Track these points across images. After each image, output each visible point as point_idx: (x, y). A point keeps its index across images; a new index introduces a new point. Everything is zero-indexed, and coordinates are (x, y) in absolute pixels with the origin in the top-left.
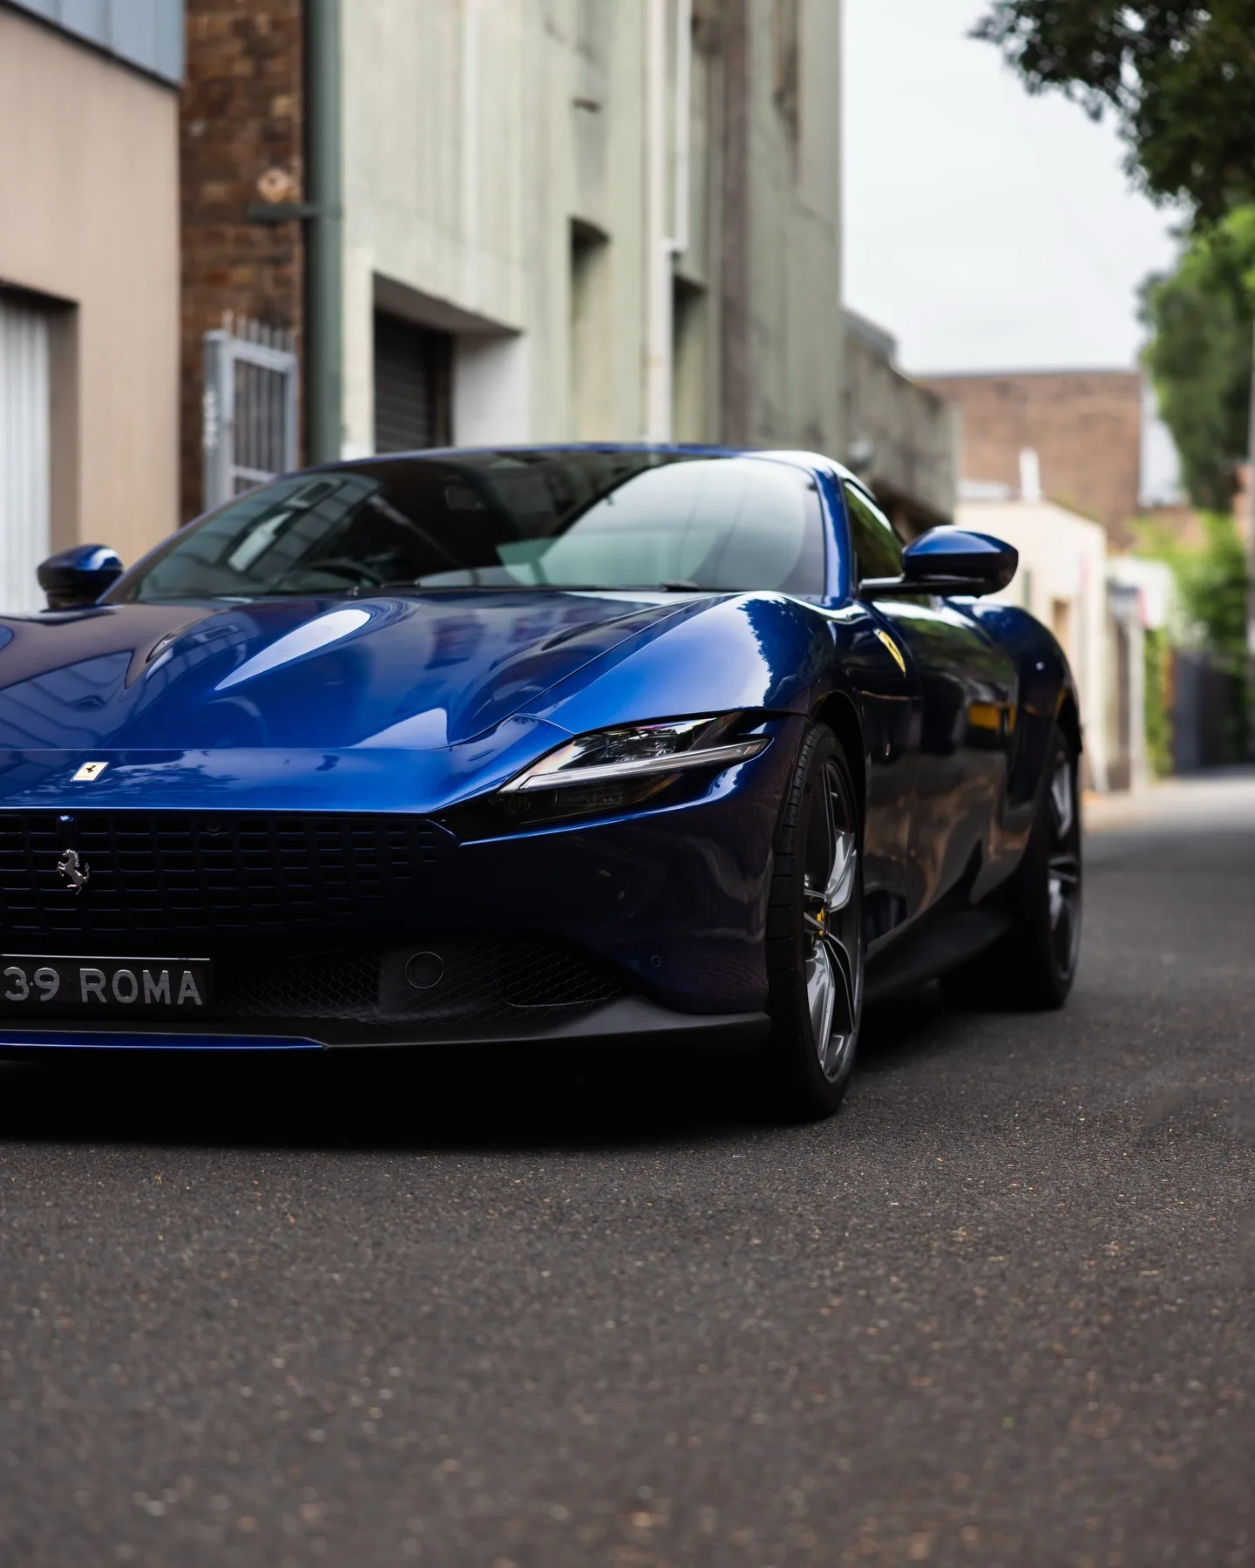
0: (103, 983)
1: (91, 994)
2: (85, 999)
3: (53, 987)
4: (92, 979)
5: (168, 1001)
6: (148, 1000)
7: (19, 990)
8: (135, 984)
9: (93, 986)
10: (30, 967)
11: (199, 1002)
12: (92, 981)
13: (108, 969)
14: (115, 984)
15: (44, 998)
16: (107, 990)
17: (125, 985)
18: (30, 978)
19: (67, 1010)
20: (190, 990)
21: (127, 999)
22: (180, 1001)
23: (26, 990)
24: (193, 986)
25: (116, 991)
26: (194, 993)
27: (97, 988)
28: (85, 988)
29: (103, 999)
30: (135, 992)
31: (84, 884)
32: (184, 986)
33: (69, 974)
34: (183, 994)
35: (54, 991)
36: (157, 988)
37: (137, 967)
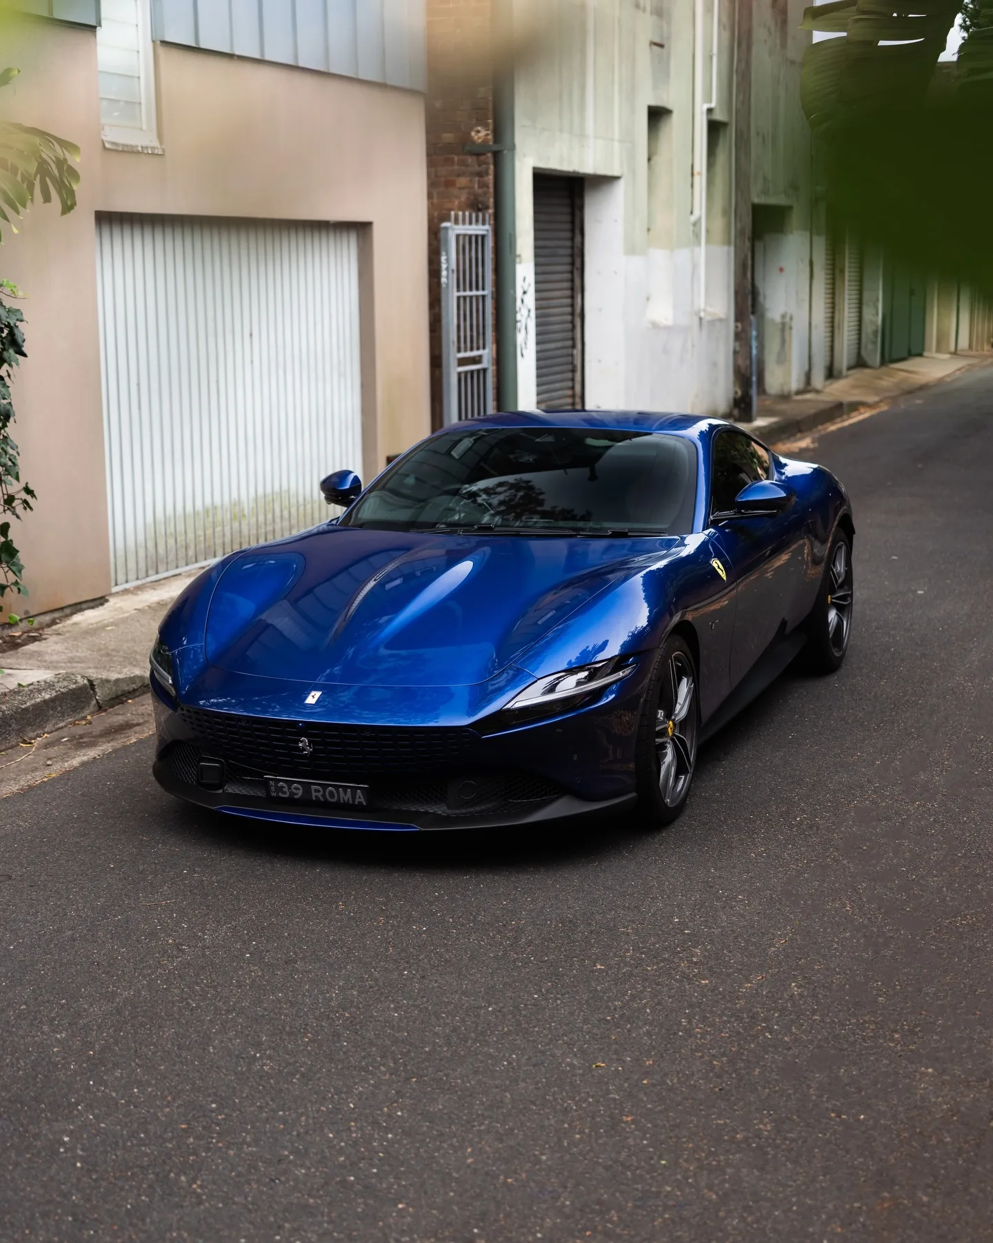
0: (322, 793)
1: (316, 797)
2: (314, 798)
3: (300, 793)
4: (317, 791)
5: (351, 802)
6: (342, 801)
7: (285, 793)
8: (336, 795)
9: (317, 794)
10: (290, 783)
11: (365, 804)
12: (316, 793)
13: (325, 787)
14: (327, 793)
15: (295, 797)
16: (324, 795)
17: (331, 794)
18: (289, 788)
19: (306, 803)
20: (360, 798)
21: (332, 800)
22: (356, 803)
23: (288, 793)
24: (362, 797)
25: (328, 797)
26: (362, 800)
27: (319, 795)
28: (314, 794)
29: (322, 799)
30: (336, 798)
31: (311, 752)
32: (357, 796)
33: (306, 786)
34: (358, 800)
35: (300, 794)
36: (346, 797)
37: (336, 787)
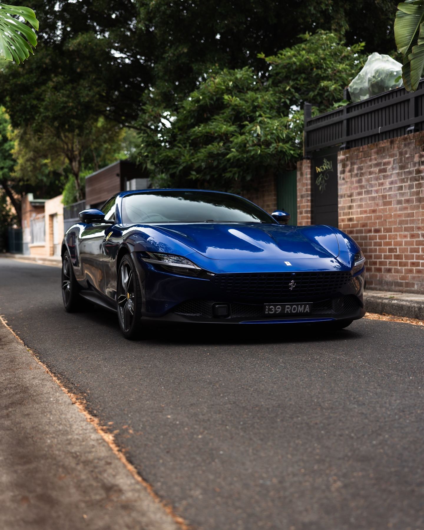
1: (287, 311)
2: (286, 312)
3: (280, 310)
4: (288, 308)
5: (303, 312)
6: (298, 312)
7: (272, 311)
8: (296, 309)
10: (275, 306)
12: (288, 309)
13: (292, 305)
14: (293, 309)
15: (277, 312)
16: (291, 310)
18: (275, 308)
19: (283, 315)
20: (307, 309)
21: (294, 312)
23: (274, 311)
25: (292, 310)
26: (308, 310)
27: (289, 310)
28: (286, 310)
29: (289, 312)
30: (296, 310)
31: (293, 288)
33: (283, 307)
34: (306, 310)
35: (280, 311)
36: (301, 309)
37: (297, 305)
